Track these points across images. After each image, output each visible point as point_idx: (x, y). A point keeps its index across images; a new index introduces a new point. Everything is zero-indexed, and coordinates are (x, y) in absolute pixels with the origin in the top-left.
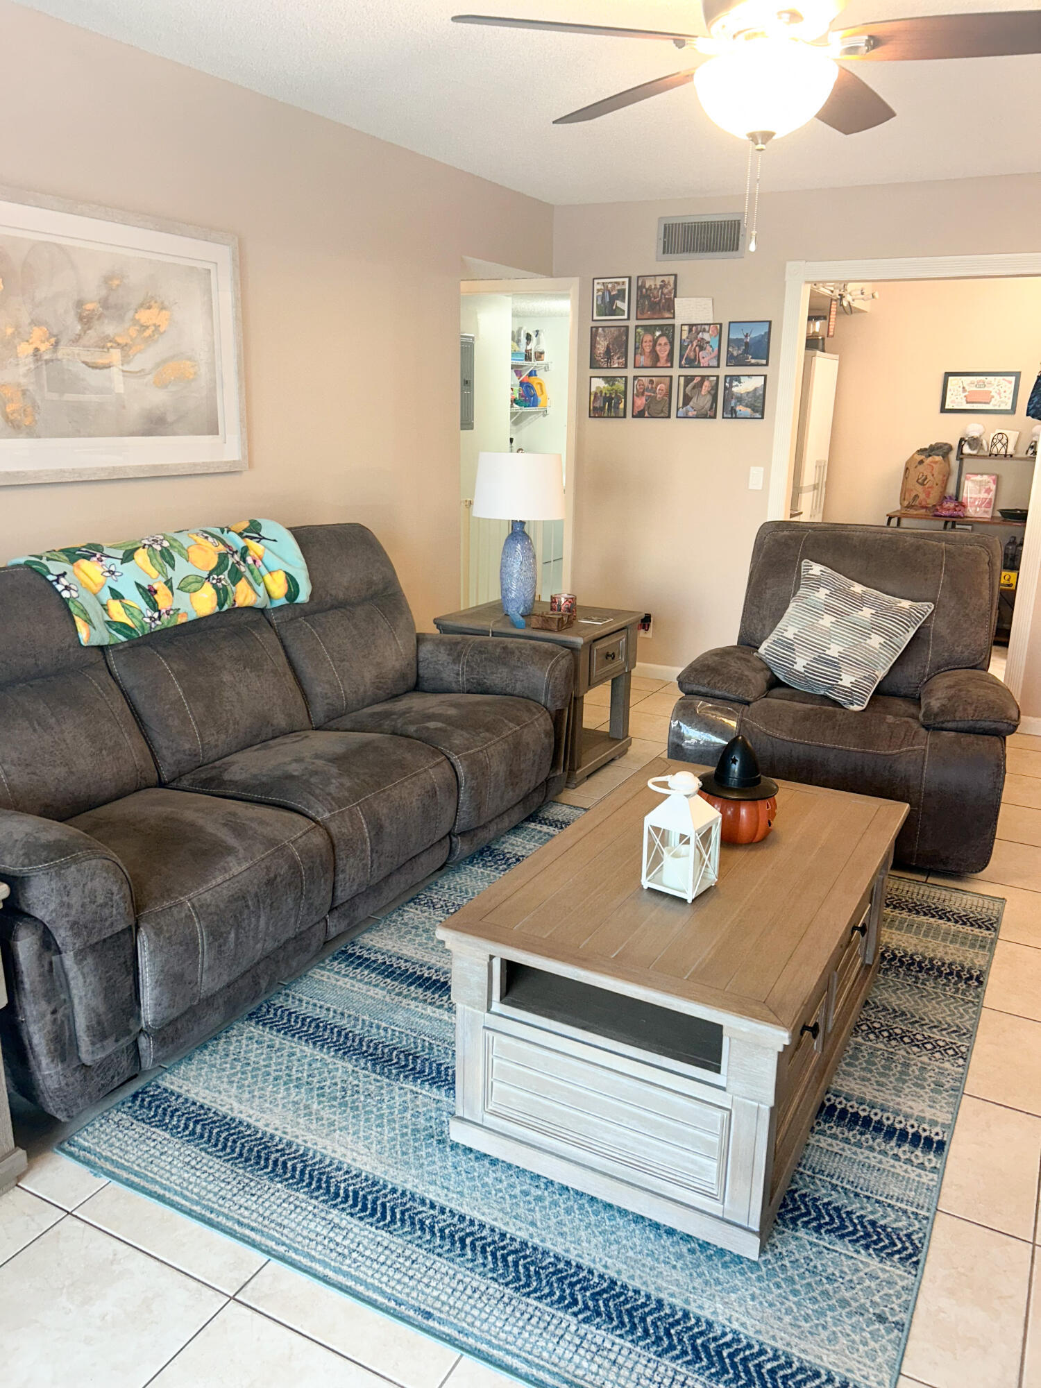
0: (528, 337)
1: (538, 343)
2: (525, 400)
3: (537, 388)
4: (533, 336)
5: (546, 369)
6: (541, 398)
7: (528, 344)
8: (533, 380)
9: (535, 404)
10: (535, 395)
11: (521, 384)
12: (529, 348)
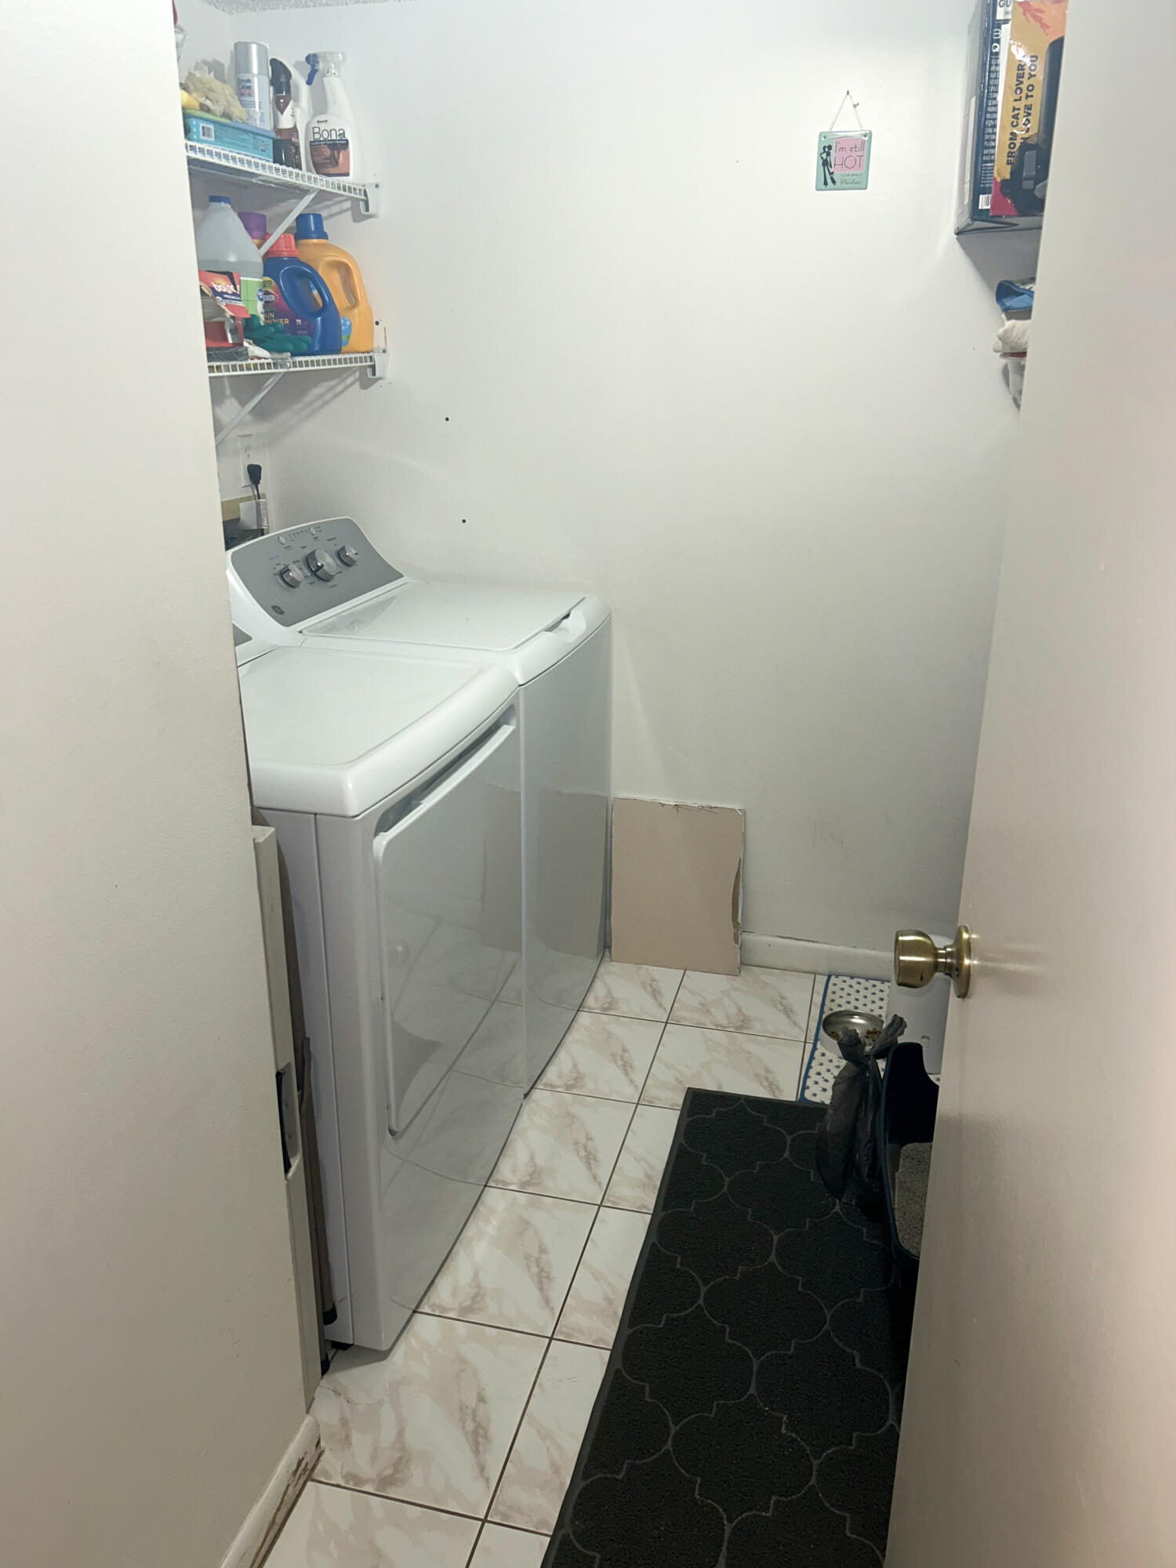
0: (279, 77)
1: (321, 105)
2: (293, 328)
3: (333, 281)
4: (298, 79)
5: (361, 208)
6: (352, 320)
7: (279, 106)
8: (311, 251)
9: (331, 341)
10: (327, 308)
11: (272, 264)
12: (286, 122)
